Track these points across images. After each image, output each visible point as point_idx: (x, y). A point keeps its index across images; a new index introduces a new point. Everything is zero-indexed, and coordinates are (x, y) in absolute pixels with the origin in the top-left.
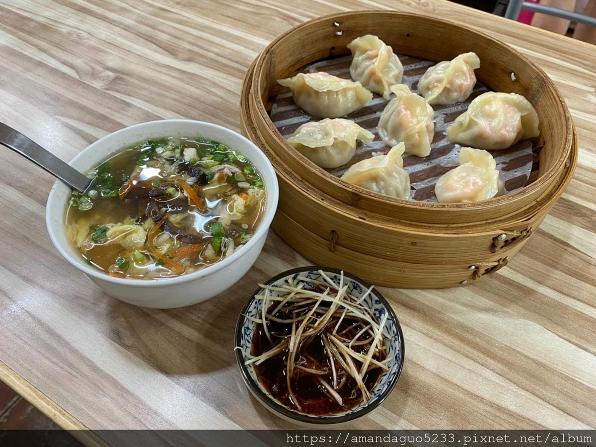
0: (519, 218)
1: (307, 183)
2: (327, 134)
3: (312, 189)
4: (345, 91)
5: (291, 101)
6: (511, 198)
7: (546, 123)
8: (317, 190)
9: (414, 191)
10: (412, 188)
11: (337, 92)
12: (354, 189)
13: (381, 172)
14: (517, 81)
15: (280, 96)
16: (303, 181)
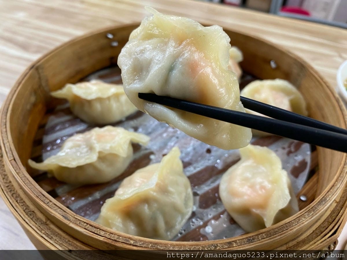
0: (324, 233)
1: (52, 226)
2: (91, 148)
3: (57, 235)
4: (117, 96)
5: (68, 111)
6: (313, 213)
7: (313, 104)
8: (64, 235)
9: (198, 198)
10: (195, 194)
11: (109, 98)
12: (107, 235)
13: (152, 192)
14: (278, 68)
15: (59, 107)
16: (48, 222)
